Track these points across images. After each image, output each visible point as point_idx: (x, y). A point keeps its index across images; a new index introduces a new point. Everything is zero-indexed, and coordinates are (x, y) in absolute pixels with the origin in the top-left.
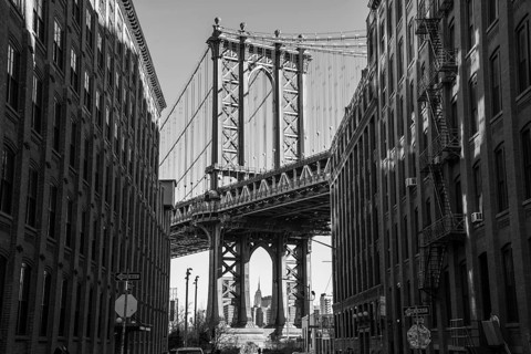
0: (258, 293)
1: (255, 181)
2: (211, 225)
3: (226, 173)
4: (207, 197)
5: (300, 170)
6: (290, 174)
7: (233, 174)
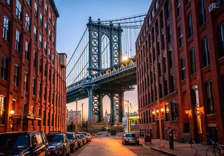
0: (106, 113)
1: (104, 72)
2: (89, 88)
3: (94, 70)
4: (88, 78)
5: (120, 67)
6: (116, 68)
7: (96, 70)
